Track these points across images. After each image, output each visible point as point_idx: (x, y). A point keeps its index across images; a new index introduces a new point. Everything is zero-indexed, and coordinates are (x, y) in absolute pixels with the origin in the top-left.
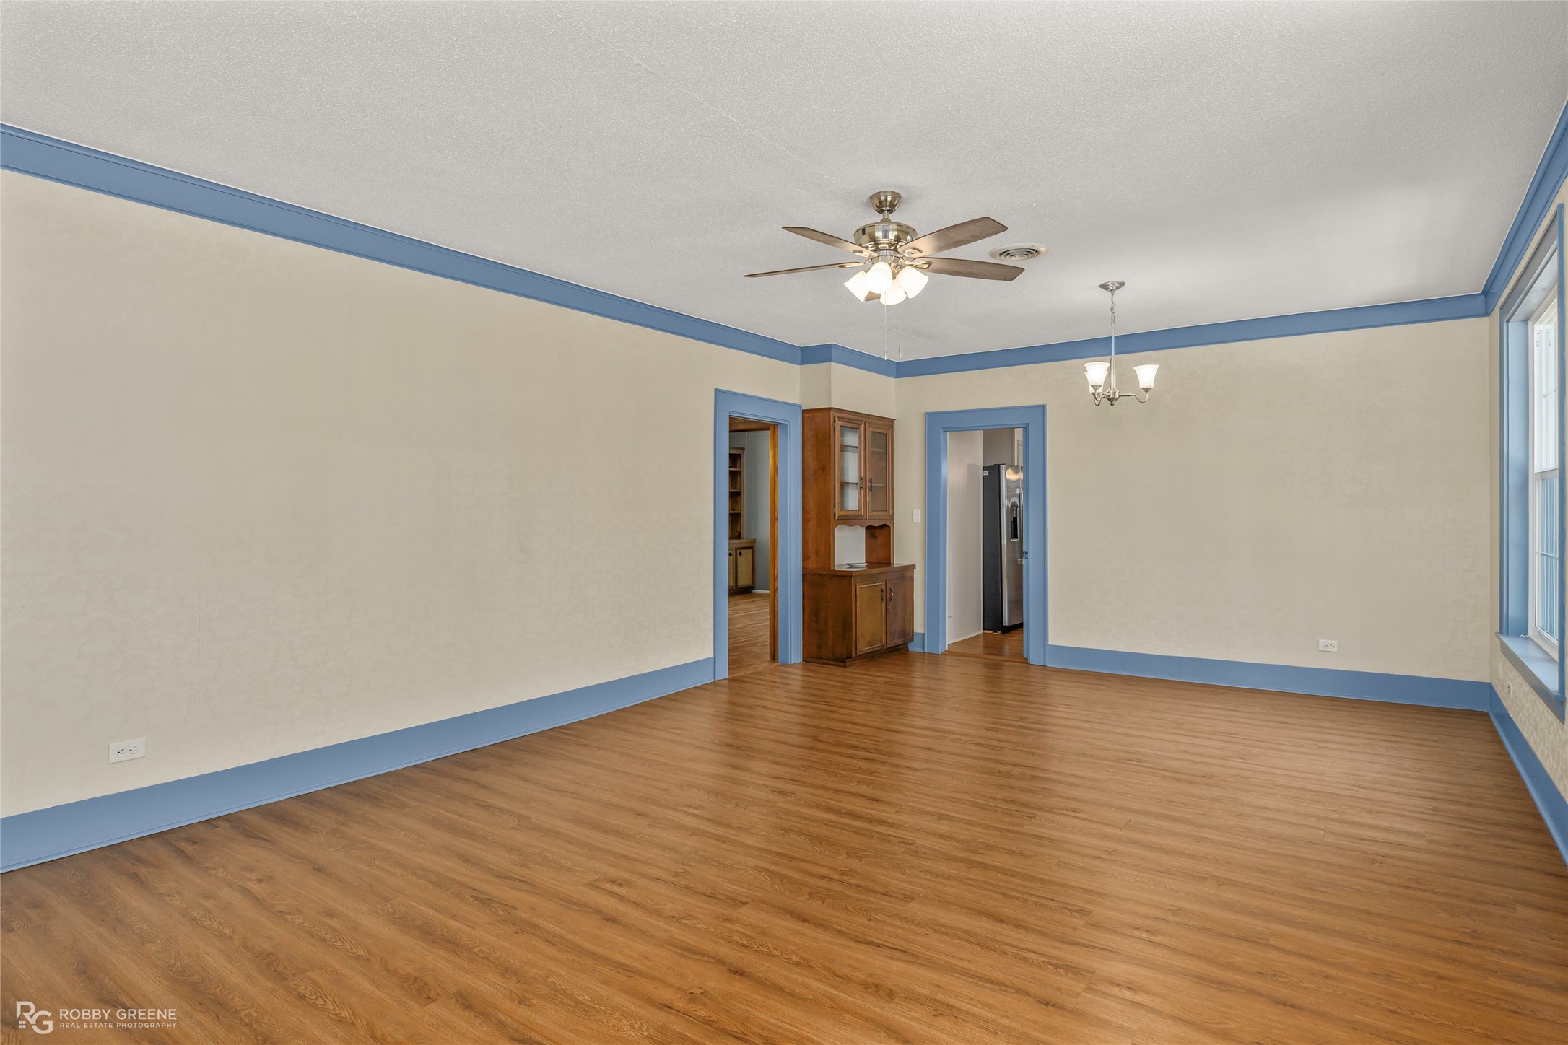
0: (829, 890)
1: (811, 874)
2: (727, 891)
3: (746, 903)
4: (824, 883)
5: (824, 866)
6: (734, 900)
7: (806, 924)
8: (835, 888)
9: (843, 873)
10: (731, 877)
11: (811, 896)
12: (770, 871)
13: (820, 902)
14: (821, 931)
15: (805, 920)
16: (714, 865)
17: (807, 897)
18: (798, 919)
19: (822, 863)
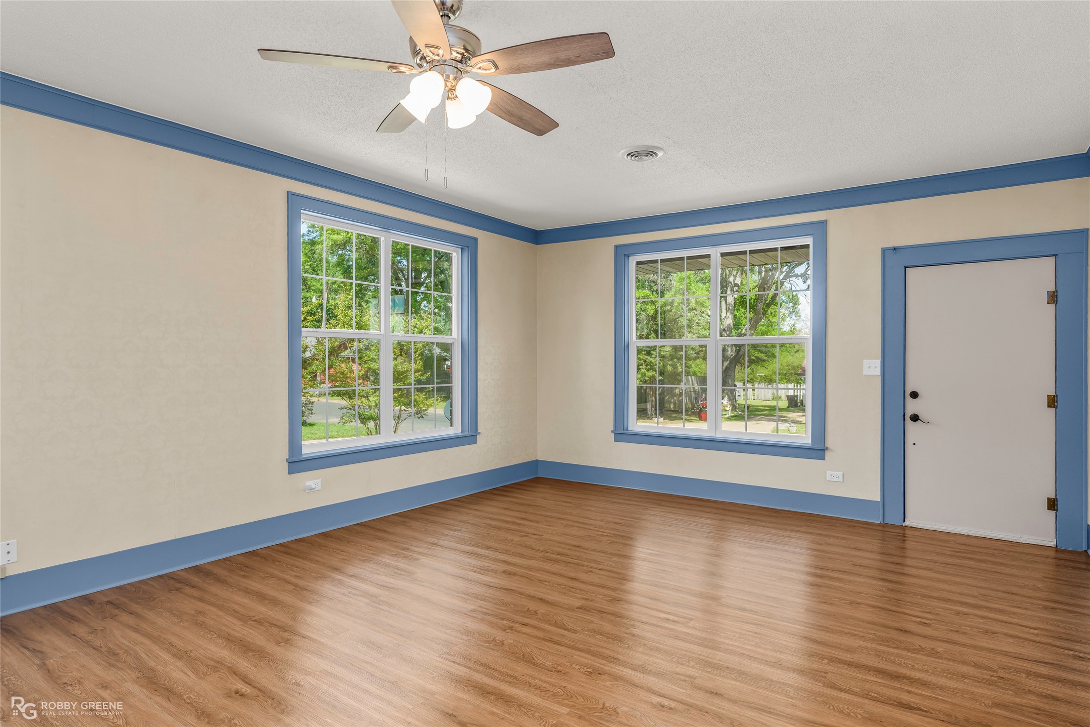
0: (524, 616)
1: (535, 627)
2: (592, 615)
3: (577, 608)
4: (526, 620)
5: (524, 633)
6: (585, 609)
7: (540, 597)
8: (519, 617)
9: (511, 628)
10: (593, 625)
11: (536, 612)
12: (565, 629)
13: (531, 609)
14: (532, 594)
15: (541, 599)
16: (609, 634)
17: (539, 612)
18: (545, 600)
19: (524, 636)
